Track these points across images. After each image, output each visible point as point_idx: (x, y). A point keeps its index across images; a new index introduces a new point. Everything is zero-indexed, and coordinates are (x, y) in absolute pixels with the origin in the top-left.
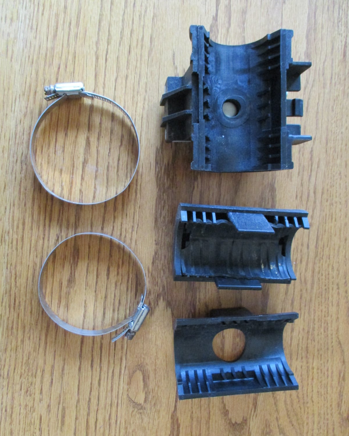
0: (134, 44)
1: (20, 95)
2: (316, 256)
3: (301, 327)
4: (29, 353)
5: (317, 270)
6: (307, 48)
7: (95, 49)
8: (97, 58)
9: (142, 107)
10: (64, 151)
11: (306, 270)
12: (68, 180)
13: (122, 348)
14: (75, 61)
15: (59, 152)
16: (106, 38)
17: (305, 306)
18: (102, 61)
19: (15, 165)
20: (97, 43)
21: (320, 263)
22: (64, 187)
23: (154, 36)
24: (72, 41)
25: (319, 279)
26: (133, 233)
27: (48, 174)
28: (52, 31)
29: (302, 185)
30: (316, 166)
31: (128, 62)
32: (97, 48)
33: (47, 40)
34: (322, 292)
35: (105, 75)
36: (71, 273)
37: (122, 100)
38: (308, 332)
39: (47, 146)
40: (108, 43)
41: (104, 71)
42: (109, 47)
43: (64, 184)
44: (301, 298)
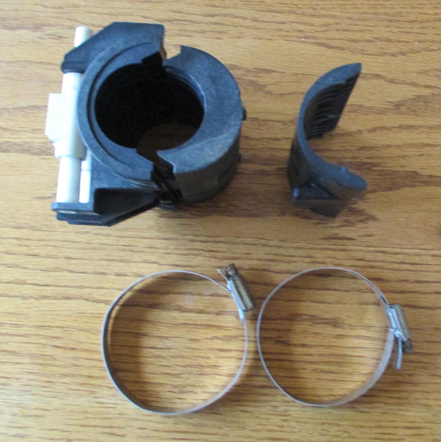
0: (24, 249)
1: (95, 398)
2: (292, 12)
3: (384, 29)
4: (430, 375)
5: (311, 11)
6: (28, 28)
7: (32, 300)
8: (45, 297)
9: (107, 237)
10: (166, 338)
11: (312, 25)
12: (204, 331)
13: (418, 255)
14: (49, 327)
15: (168, 343)
16: (18, 286)
17: (357, 25)
18: (48, 291)
19: (185, 401)
20: (24, 298)
21: (302, 8)
22: (213, 335)
23: (14, 224)
24: (21, 331)
25: (323, 9)
26: (271, 244)
27: (197, 357)
28: (8, 357)
29: (203, 32)
30: (180, 14)
31: (48, 257)
32: (31, 297)
33: (20, 363)
34: (339, 5)
35: (66, 286)
36: (325, 323)
37: (98, 263)
38: (390, 21)
39: (160, 359)
40: (25, 283)
41: (59, 288)
42: (29, 282)
43: (209, 336)
44: (347, 31)
